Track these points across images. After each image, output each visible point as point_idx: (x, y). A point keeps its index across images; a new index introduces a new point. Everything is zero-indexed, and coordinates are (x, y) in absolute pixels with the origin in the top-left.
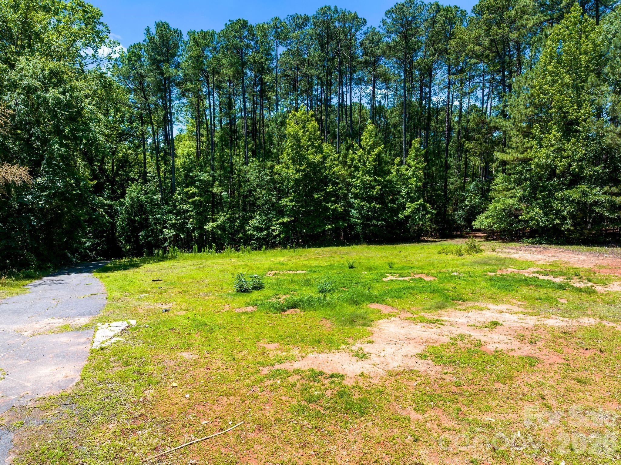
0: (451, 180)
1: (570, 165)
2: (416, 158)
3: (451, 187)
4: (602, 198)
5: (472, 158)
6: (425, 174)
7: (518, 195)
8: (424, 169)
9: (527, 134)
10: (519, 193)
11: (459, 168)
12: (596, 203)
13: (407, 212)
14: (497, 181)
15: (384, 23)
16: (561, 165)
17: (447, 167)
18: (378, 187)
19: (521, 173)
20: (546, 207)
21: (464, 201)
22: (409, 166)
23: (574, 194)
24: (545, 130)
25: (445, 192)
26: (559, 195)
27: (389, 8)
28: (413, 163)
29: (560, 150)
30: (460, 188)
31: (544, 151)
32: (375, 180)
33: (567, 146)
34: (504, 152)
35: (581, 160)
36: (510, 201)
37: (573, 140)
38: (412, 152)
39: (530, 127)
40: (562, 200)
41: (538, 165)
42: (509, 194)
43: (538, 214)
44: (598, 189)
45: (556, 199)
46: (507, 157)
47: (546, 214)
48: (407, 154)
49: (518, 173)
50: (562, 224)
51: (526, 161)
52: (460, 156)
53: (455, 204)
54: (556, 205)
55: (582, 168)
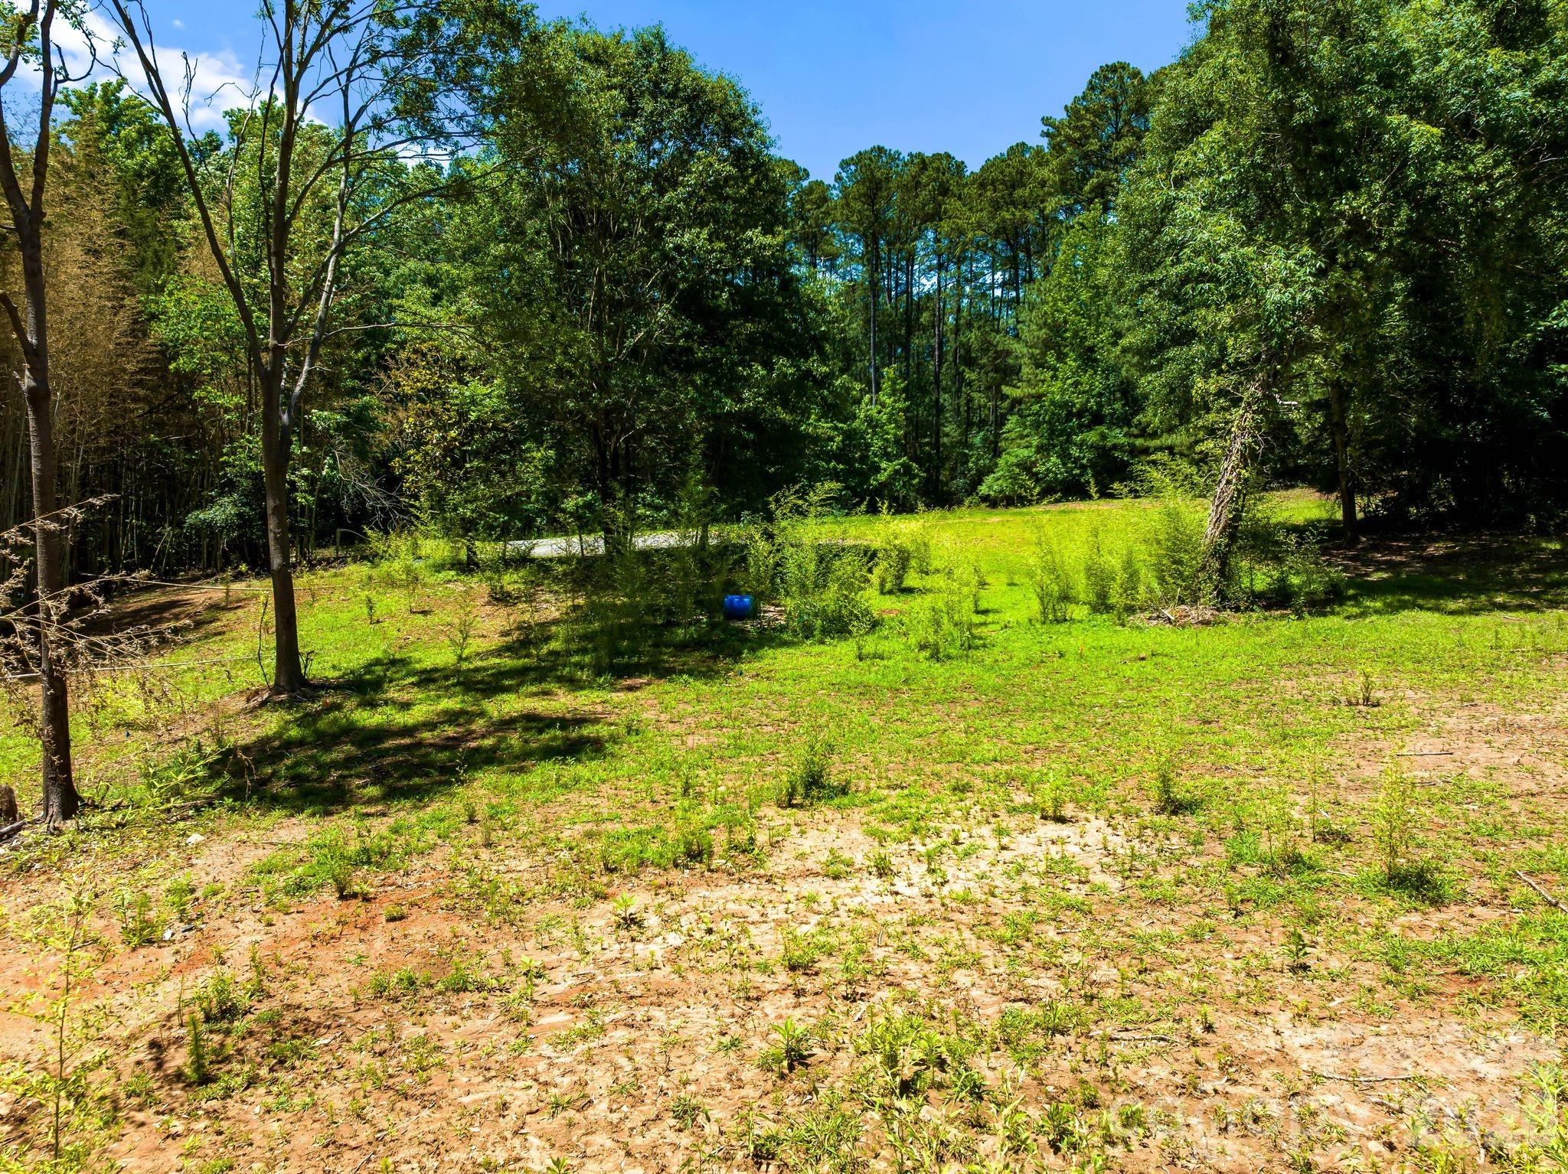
0: (947, 430)
1: (1088, 401)
2: (894, 392)
3: (945, 440)
4: (1123, 440)
5: (975, 395)
6: (907, 418)
7: (1035, 443)
8: (906, 410)
9: (1039, 364)
10: (1035, 441)
11: (958, 412)
12: (1115, 447)
13: (882, 477)
14: (1009, 426)
15: (838, 178)
16: (1078, 401)
17: (939, 409)
18: (839, 439)
19: (1037, 414)
20: (1065, 456)
21: (966, 462)
22: (883, 405)
23: (1092, 437)
24: (1061, 357)
25: (938, 449)
26: (1078, 439)
27: (847, 157)
28: (888, 401)
29: (1076, 384)
30: (960, 442)
31: (1059, 384)
32: (835, 428)
33: (1085, 379)
34: (1015, 386)
35: (1100, 395)
36: (1026, 453)
37: (1090, 372)
38: (886, 385)
39: (1044, 354)
40: (1081, 445)
41: (1053, 403)
42: (1023, 442)
43: (1055, 464)
44: (1118, 431)
45: (1075, 444)
46: (1017, 393)
47: (1064, 464)
48: (879, 389)
49: (1034, 414)
50: (1081, 475)
51: (1039, 397)
52: (959, 390)
53: (953, 469)
54: (1075, 452)
55: (1100, 405)
